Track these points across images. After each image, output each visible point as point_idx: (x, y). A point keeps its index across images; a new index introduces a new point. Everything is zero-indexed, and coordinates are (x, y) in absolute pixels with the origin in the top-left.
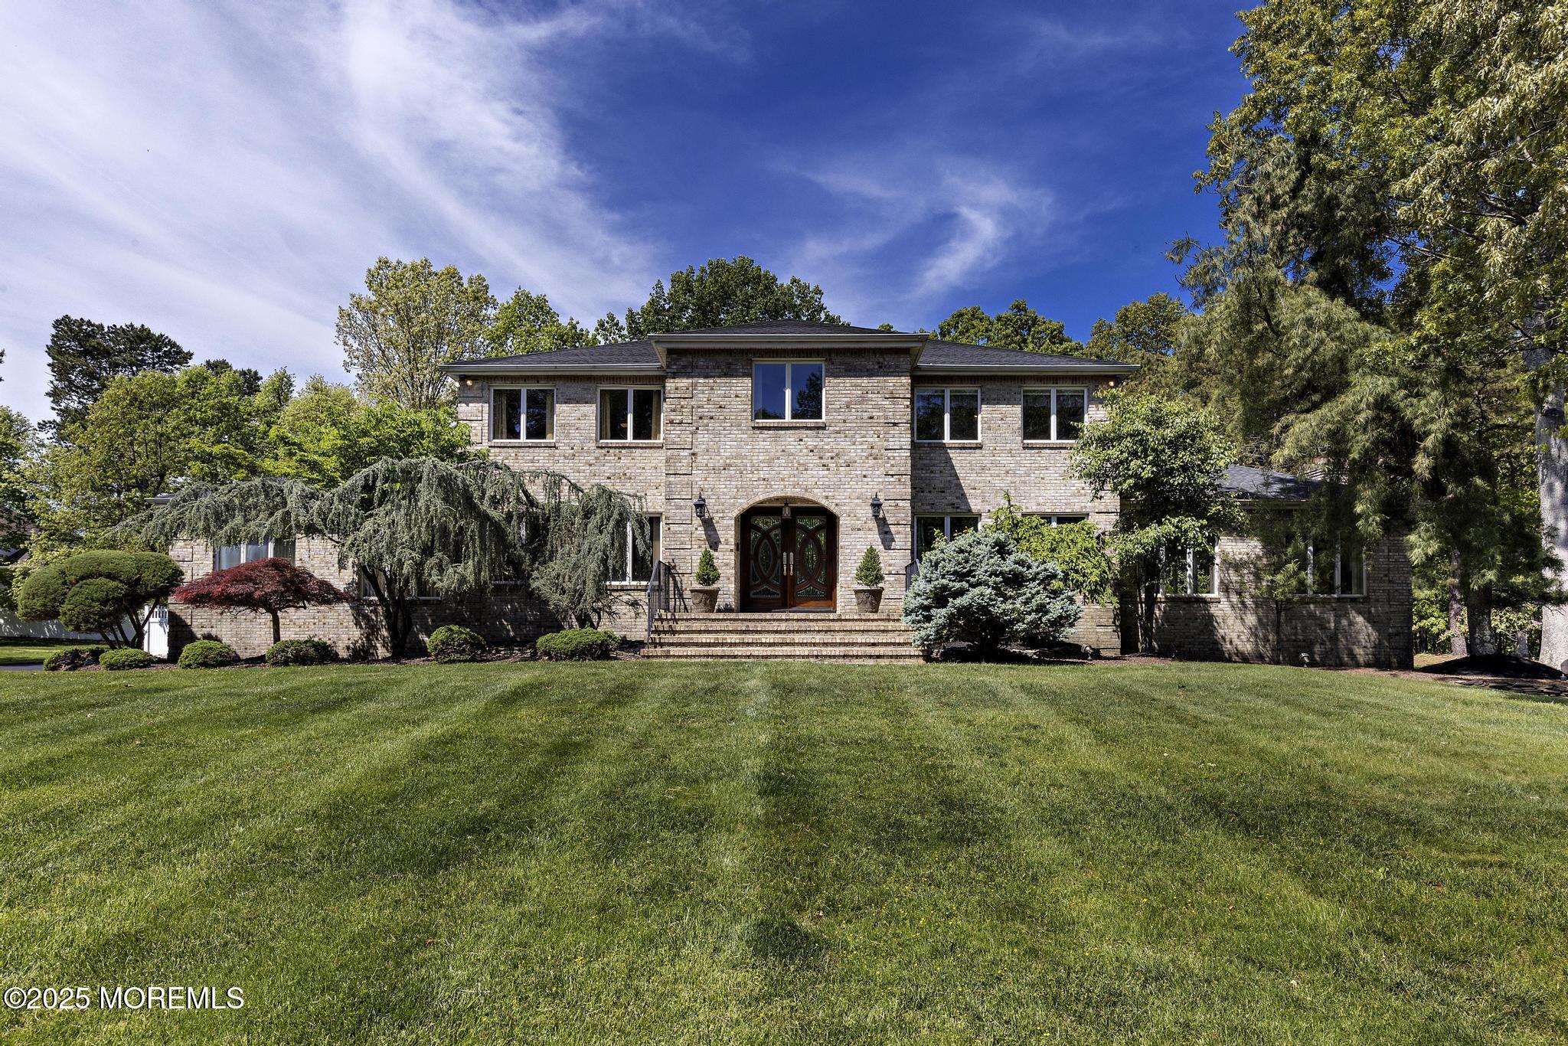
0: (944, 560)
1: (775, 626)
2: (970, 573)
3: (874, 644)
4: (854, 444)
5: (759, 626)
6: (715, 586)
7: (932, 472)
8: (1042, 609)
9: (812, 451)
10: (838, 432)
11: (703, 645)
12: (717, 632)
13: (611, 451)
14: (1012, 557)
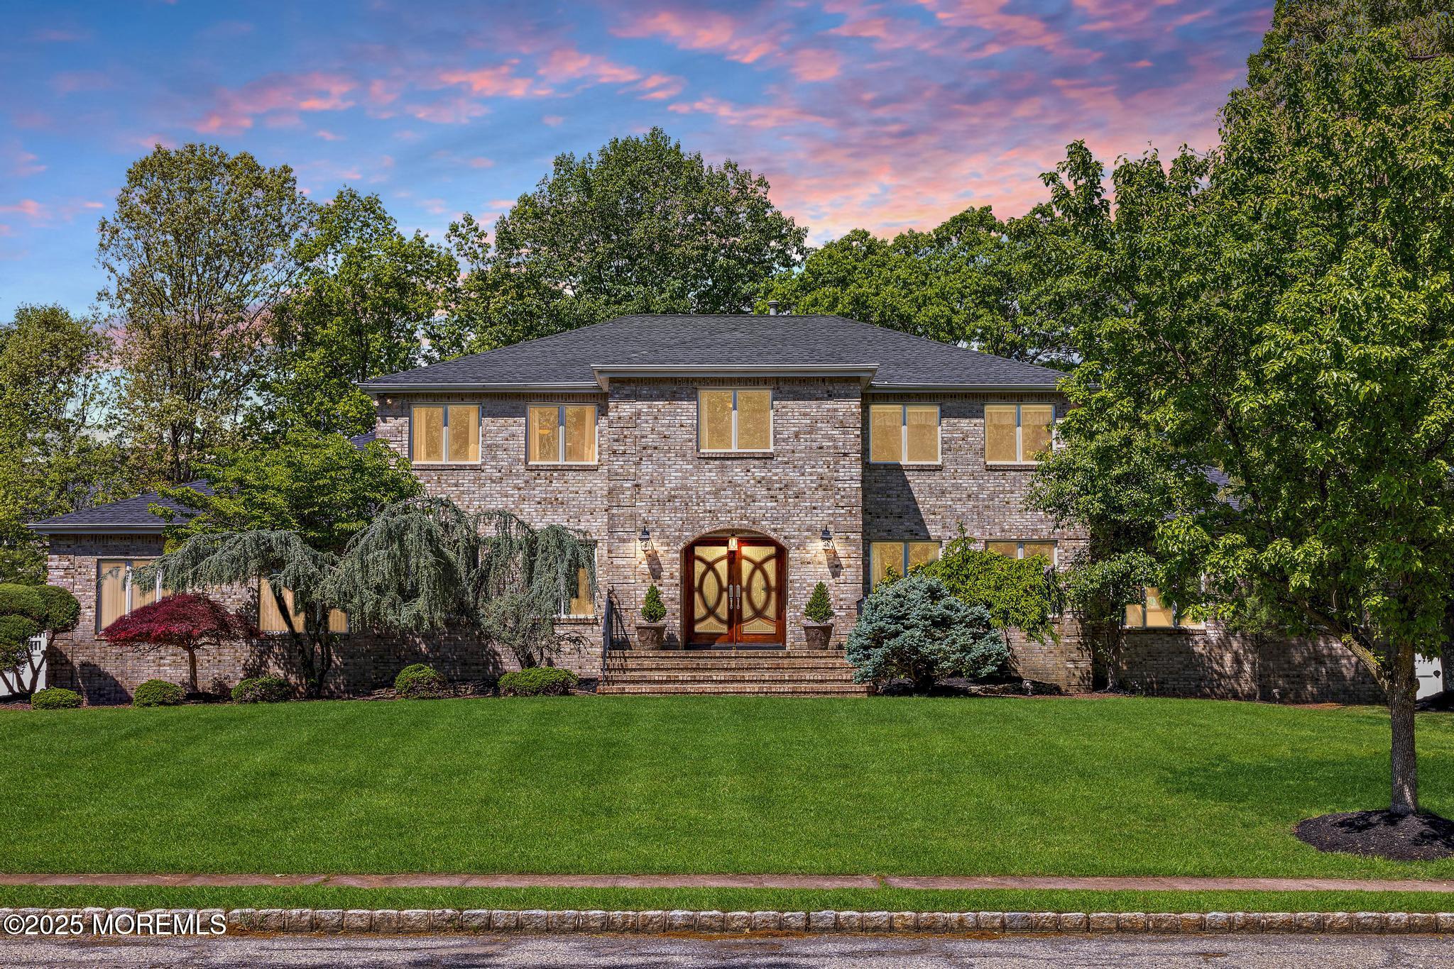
0: (882, 604)
1: (725, 664)
2: (904, 617)
3: (821, 681)
4: (803, 475)
5: (710, 663)
6: (660, 623)
7: (888, 496)
8: (965, 649)
9: (759, 482)
10: (786, 463)
11: (655, 682)
12: (667, 669)
13: (542, 474)
14: (943, 602)
